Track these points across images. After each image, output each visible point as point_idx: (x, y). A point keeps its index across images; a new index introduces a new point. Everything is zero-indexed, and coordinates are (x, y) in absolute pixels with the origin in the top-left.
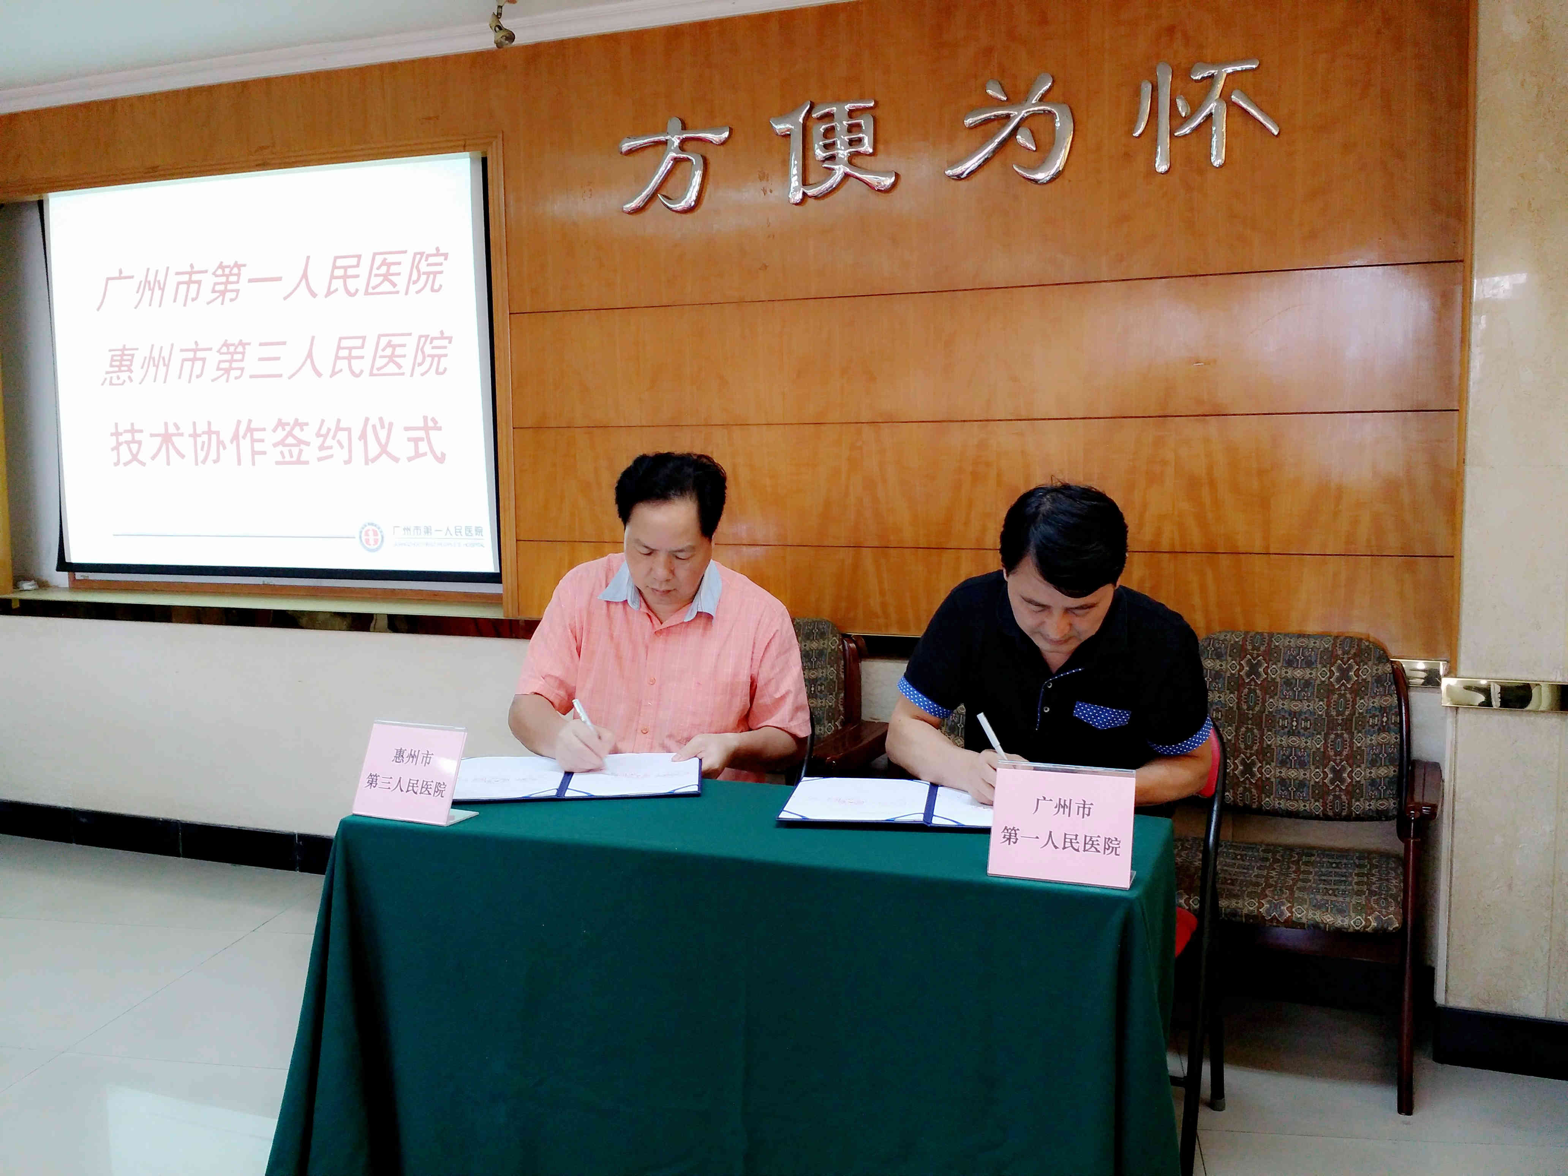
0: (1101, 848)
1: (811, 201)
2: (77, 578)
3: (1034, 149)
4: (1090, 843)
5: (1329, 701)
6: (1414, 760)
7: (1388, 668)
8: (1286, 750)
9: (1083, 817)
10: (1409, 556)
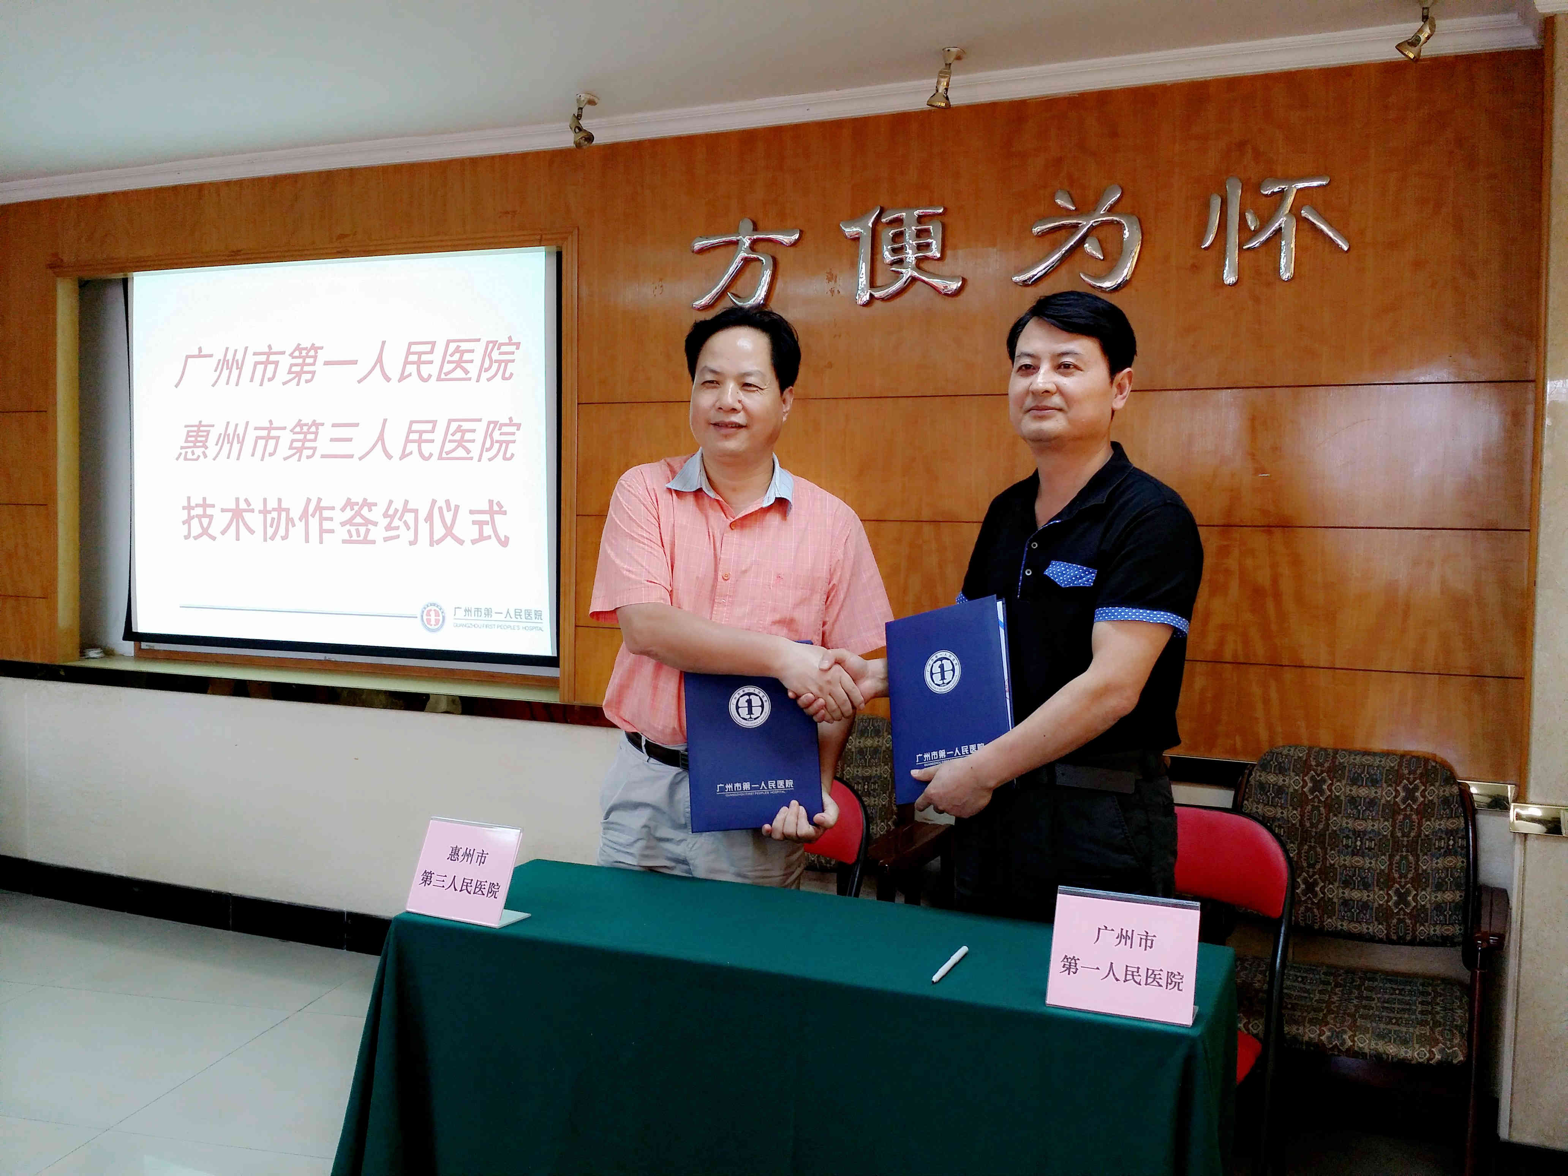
0: (1163, 982)
1: (878, 304)
2: (142, 647)
3: (1102, 258)
4: (1152, 977)
5: (1394, 821)
6: (1481, 886)
7: (1455, 789)
8: (1349, 871)
9: (1145, 950)
10: (1477, 677)
